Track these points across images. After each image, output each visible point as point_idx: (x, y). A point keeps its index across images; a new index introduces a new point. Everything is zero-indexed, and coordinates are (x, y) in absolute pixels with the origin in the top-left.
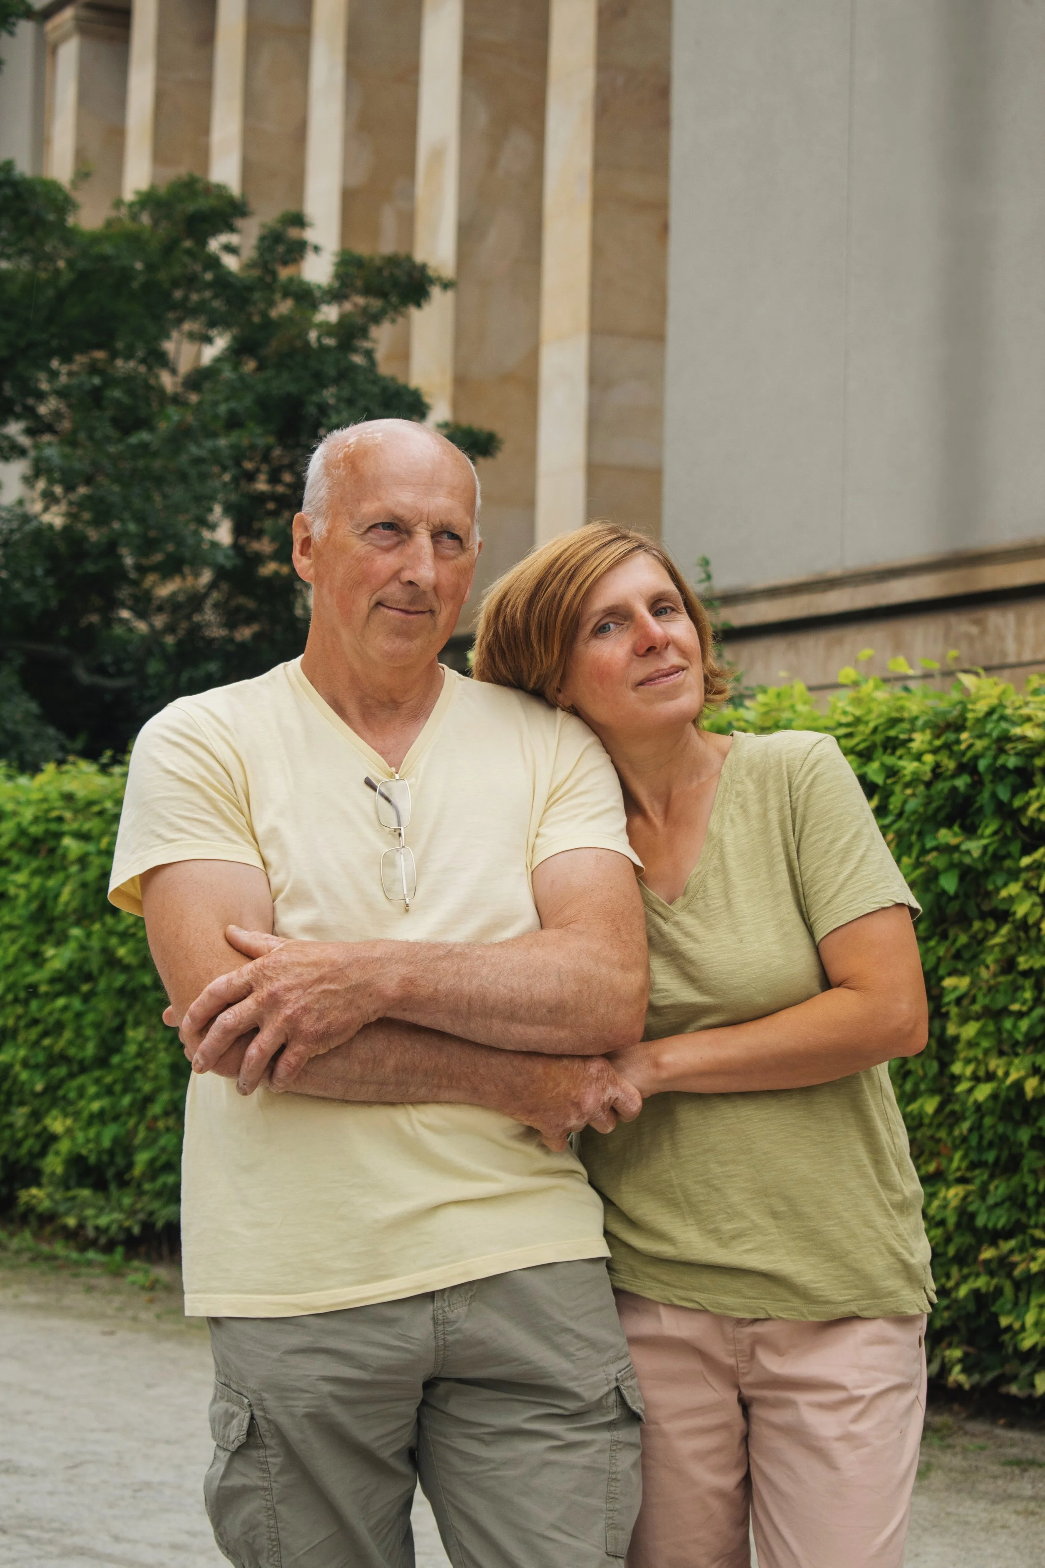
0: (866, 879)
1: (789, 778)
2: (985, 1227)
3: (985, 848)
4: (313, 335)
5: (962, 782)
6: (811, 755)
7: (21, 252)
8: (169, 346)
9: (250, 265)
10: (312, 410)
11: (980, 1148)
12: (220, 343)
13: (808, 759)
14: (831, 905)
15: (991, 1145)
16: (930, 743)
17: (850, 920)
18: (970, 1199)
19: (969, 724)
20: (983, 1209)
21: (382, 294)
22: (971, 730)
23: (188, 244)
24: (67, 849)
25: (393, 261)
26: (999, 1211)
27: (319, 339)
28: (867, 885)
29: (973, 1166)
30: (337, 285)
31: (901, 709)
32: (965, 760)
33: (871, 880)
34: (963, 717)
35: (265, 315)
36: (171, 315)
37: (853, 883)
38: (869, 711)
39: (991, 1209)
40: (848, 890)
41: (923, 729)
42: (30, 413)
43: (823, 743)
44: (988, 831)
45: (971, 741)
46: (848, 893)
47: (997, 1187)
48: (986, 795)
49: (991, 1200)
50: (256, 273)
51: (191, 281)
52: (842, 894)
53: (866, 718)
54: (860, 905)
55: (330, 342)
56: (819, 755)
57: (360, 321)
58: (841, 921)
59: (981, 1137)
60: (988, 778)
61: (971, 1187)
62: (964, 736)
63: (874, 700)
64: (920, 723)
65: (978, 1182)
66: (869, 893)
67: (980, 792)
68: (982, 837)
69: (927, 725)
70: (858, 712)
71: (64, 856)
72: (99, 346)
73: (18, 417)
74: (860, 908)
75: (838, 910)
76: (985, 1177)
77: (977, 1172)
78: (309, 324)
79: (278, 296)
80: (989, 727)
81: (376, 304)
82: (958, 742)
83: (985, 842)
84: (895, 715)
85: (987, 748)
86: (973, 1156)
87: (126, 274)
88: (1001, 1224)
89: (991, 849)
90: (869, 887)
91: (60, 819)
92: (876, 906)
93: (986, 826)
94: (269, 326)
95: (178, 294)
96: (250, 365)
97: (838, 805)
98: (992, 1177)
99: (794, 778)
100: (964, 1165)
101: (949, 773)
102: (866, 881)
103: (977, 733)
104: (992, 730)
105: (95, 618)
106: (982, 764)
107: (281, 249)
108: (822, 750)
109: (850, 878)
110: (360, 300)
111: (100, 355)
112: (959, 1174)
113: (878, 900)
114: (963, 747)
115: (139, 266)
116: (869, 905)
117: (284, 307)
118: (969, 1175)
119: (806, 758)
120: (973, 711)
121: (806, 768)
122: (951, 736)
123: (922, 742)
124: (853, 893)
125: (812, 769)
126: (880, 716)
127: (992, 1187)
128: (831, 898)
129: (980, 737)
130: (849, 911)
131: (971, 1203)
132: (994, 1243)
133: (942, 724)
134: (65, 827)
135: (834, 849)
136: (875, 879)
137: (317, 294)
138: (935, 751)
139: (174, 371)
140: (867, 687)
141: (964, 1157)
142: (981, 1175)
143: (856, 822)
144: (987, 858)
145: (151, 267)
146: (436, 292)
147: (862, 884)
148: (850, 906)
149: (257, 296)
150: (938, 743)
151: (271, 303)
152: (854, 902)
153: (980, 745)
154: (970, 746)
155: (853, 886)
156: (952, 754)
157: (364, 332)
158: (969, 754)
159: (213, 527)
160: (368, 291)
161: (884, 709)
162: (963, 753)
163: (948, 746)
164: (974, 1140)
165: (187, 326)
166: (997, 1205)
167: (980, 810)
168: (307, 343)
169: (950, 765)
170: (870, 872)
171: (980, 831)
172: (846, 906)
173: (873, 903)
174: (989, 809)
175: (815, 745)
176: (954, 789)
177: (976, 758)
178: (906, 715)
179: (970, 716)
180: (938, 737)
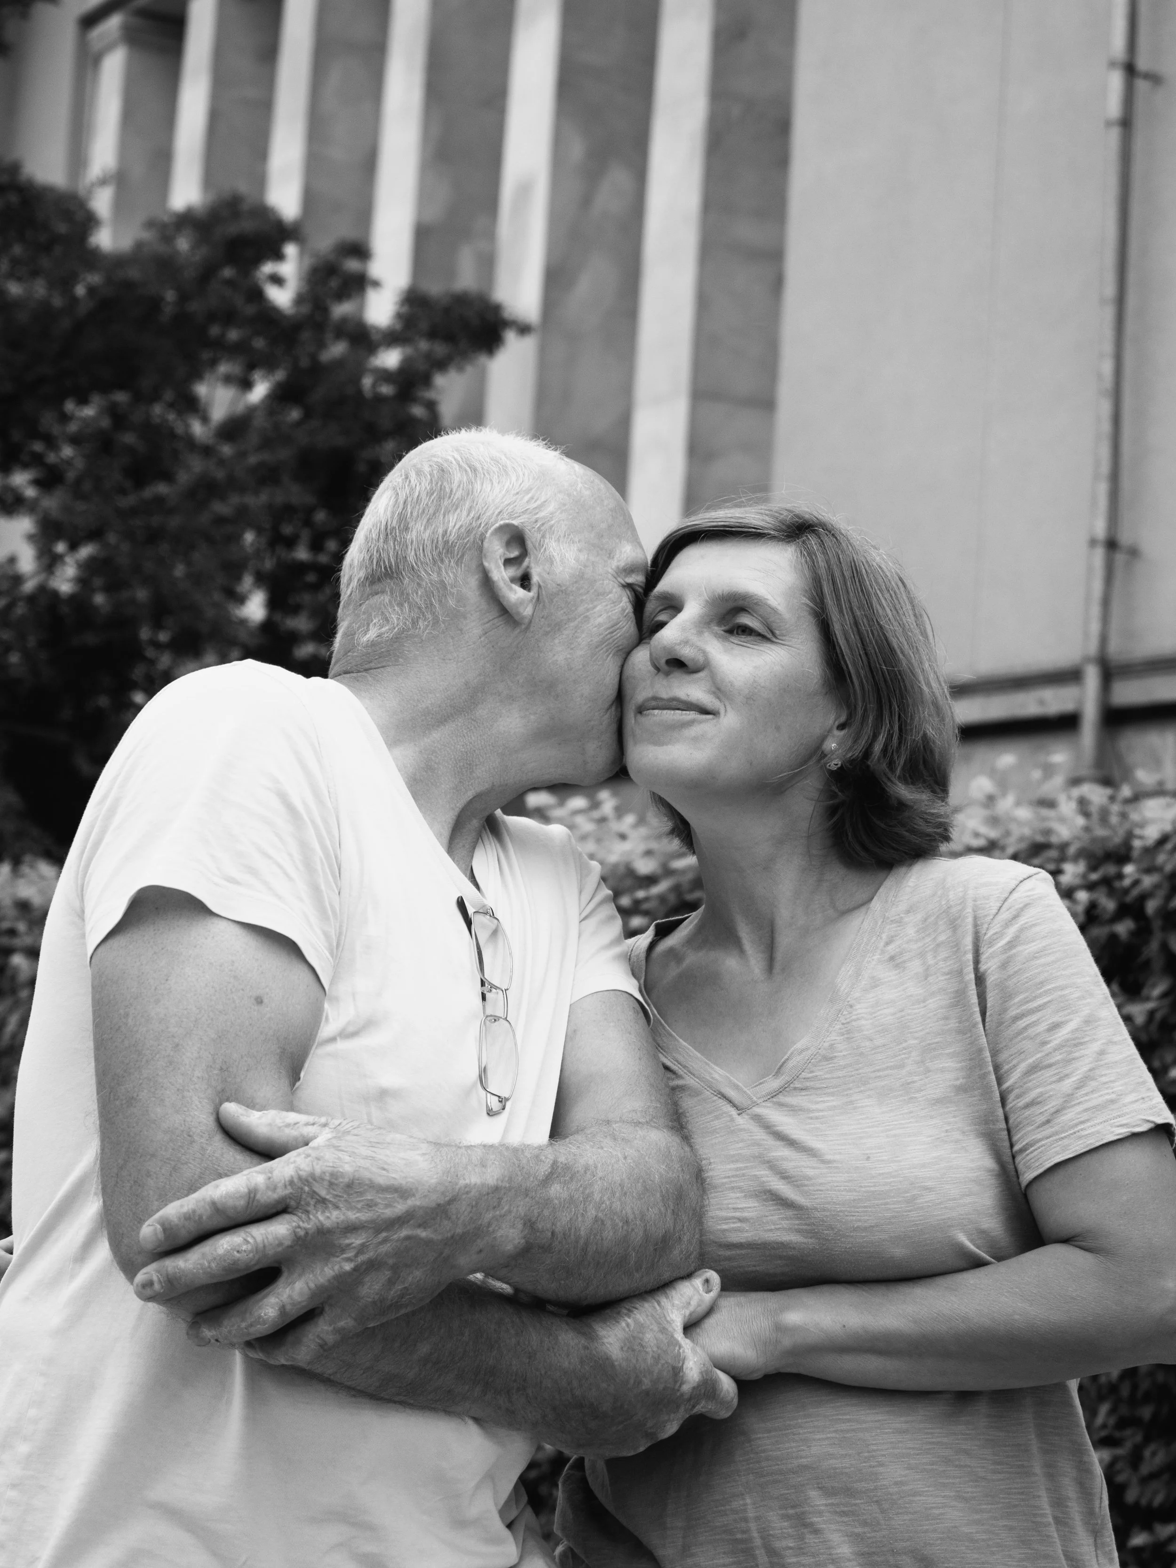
0: (1107, 1088)
1: (976, 925)
2: (1137, 1504)
3: (1151, 1014)
4: (367, 382)
5: (1123, 928)
6: (1015, 895)
7: (35, 273)
8: (202, 390)
9: (299, 300)
10: (362, 468)
11: (1133, 1401)
12: (260, 391)
13: (1010, 901)
14: (1052, 1127)
15: (1147, 1398)
16: (1084, 876)
17: (1082, 1151)
18: (1119, 1466)
19: (1135, 854)
20: (1135, 1480)
21: (449, 338)
22: (1136, 862)
23: (228, 272)
24: (16, 970)
25: (461, 300)
26: (1155, 1485)
27: (374, 385)
28: (1108, 1097)
29: (1123, 1423)
30: (398, 327)
31: (1048, 832)
32: (1129, 899)
33: (1114, 1090)
34: (1127, 844)
35: (314, 358)
36: (206, 355)
37: (1086, 1094)
38: (1008, 833)
39: (1145, 1480)
40: (1079, 1103)
41: (1075, 859)
42: (37, 460)
43: (1033, 879)
44: (1157, 992)
45: (1136, 876)
46: (1079, 1108)
47: (1154, 1454)
48: (1154, 946)
49: (1145, 1469)
50: (305, 309)
51: (229, 317)
52: (1069, 1110)
53: (1002, 843)
54: (1098, 1128)
55: (386, 390)
56: (1028, 896)
57: (422, 366)
58: (1067, 1152)
59: (1135, 1387)
60: (1157, 924)
61: (1120, 1451)
62: (1129, 869)
63: (1014, 820)
64: (1072, 850)
65: (1128, 1445)
66: (1113, 1110)
67: (1146, 942)
68: (1148, 999)
69: (1083, 854)
70: (993, 834)
71: (13, 978)
72: (121, 387)
73: (25, 466)
74: (1098, 1132)
75: (1063, 1135)
76: (1139, 1438)
77: (1128, 1432)
78: (360, 369)
79: (329, 336)
80: (1161, 858)
81: (440, 349)
82: (1120, 876)
83: (1150, 1005)
84: (1040, 839)
85: (1157, 887)
86: (1124, 1410)
87: (155, 304)
88: (1158, 1500)
89: (1159, 1016)
90: (1112, 1101)
91: (12, 932)
92: (1124, 1131)
93: (1154, 986)
94: (317, 370)
95: (215, 331)
96: (295, 414)
97: (1059, 974)
98: (1147, 1440)
99: (985, 926)
100: (1112, 1421)
101: (1107, 916)
102: (1106, 1091)
103: (1145, 865)
104: (1165, 862)
105: (103, 701)
106: (1151, 906)
107: (334, 283)
108: (1032, 889)
109: (1082, 1087)
110: (424, 345)
111: (121, 397)
112: (1103, 1433)
113: (1125, 1122)
114: (1127, 882)
115: (170, 296)
116: (1114, 1129)
117: (337, 349)
118: (1117, 1434)
119: (1006, 899)
120: (1141, 837)
121: (1005, 915)
122: (1110, 869)
123: (1075, 876)
124: (1086, 1110)
125: (1016, 917)
126: (1021, 839)
127: (1147, 1453)
128: (1052, 1114)
129: (1149, 870)
130: (1080, 1138)
131: (1119, 1472)
132: (1147, 1527)
133: (1099, 852)
134: (17, 942)
135: (1055, 1039)
136: (1120, 1088)
137: (375, 337)
138: (1091, 887)
139: (205, 419)
140: (1006, 804)
141: (1112, 1411)
142: (1133, 1437)
143: (1089, 1000)
144: (1154, 1027)
145: (184, 297)
146: (510, 336)
147: (1102, 1095)
148: (1082, 1130)
149: (306, 335)
150: (1094, 877)
151: (322, 345)
152: (1089, 1124)
153: (1148, 881)
154: (1136, 883)
155: (1086, 1098)
156: (1112, 891)
157: (426, 380)
158: (1135, 892)
159: (241, 600)
160: (433, 335)
161: (1027, 831)
162: (1126, 891)
163: (1107, 883)
164: (1125, 1390)
165: (224, 368)
166: (1153, 1476)
167: (1147, 963)
168: (359, 392)
169: (1109, 905)
170: (1112, 1079)
171: (1145, 992)
172: (1076, 1129)
173: (1118, 1126)
174: (1158, 963)
175: (1021, 882)
176: (1113, 937)
177: (1143, 898)
178: (1054, 839)
179: (1137, 843)
180: (1093, 868)
